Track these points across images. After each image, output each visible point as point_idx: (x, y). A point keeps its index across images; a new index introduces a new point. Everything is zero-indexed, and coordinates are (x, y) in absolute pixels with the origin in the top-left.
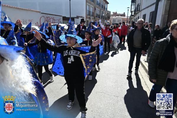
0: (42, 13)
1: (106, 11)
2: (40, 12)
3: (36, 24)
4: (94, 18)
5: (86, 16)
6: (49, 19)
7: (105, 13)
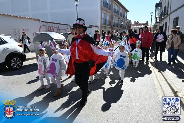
0: (42, 22)
1: (126, 20)
2: (40, 20)
3: (33, 34)
4: (112, 27)
5: (101, 25)
6: (52, 28)
7: (124, 22)
